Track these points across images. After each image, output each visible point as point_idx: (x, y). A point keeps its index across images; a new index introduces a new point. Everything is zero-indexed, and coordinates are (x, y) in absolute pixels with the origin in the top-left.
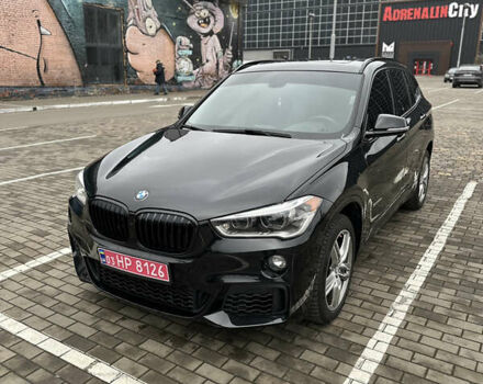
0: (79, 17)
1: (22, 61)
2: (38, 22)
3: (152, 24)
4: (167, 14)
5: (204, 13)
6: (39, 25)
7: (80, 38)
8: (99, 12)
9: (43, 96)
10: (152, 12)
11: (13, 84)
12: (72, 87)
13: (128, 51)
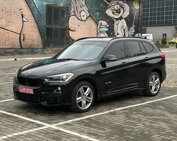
0: (44, 12)
1: (12, 35)
2: (22, 15)
3: (84, 14)
4: (94, 8)
5: (117, 7)
6: (23, 17)
7: (44, 23)
8: (55, 9)
9: (21, 53)
10: (85, 8)
11: (6, 47)
12: (37, 49)
13: (69, 29)
